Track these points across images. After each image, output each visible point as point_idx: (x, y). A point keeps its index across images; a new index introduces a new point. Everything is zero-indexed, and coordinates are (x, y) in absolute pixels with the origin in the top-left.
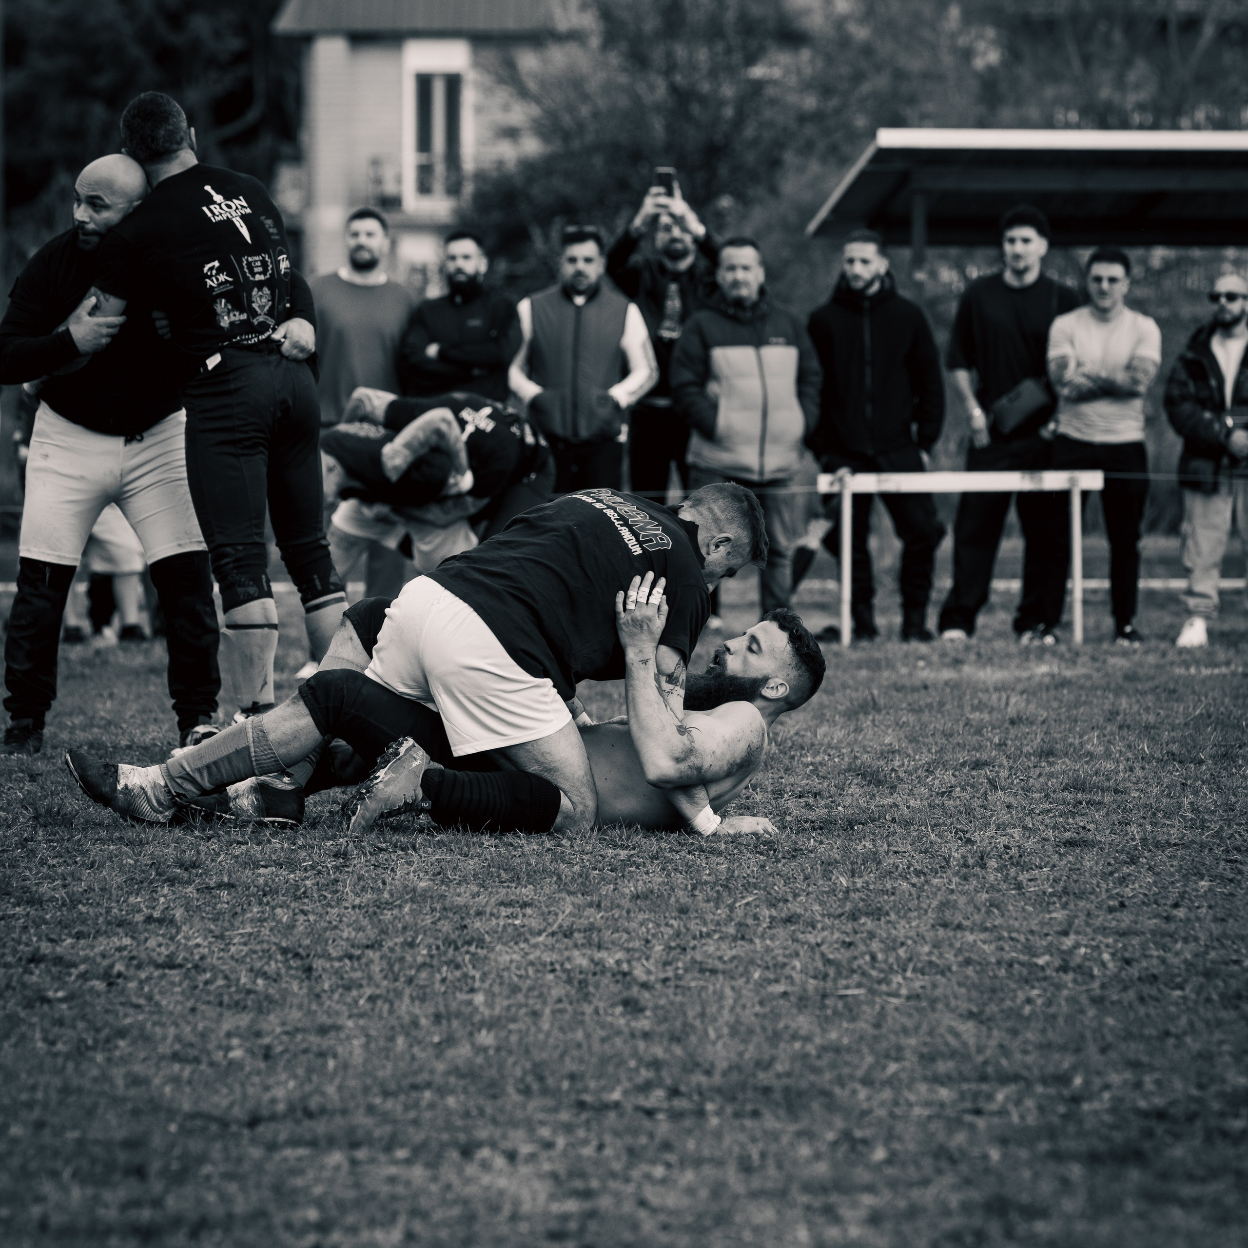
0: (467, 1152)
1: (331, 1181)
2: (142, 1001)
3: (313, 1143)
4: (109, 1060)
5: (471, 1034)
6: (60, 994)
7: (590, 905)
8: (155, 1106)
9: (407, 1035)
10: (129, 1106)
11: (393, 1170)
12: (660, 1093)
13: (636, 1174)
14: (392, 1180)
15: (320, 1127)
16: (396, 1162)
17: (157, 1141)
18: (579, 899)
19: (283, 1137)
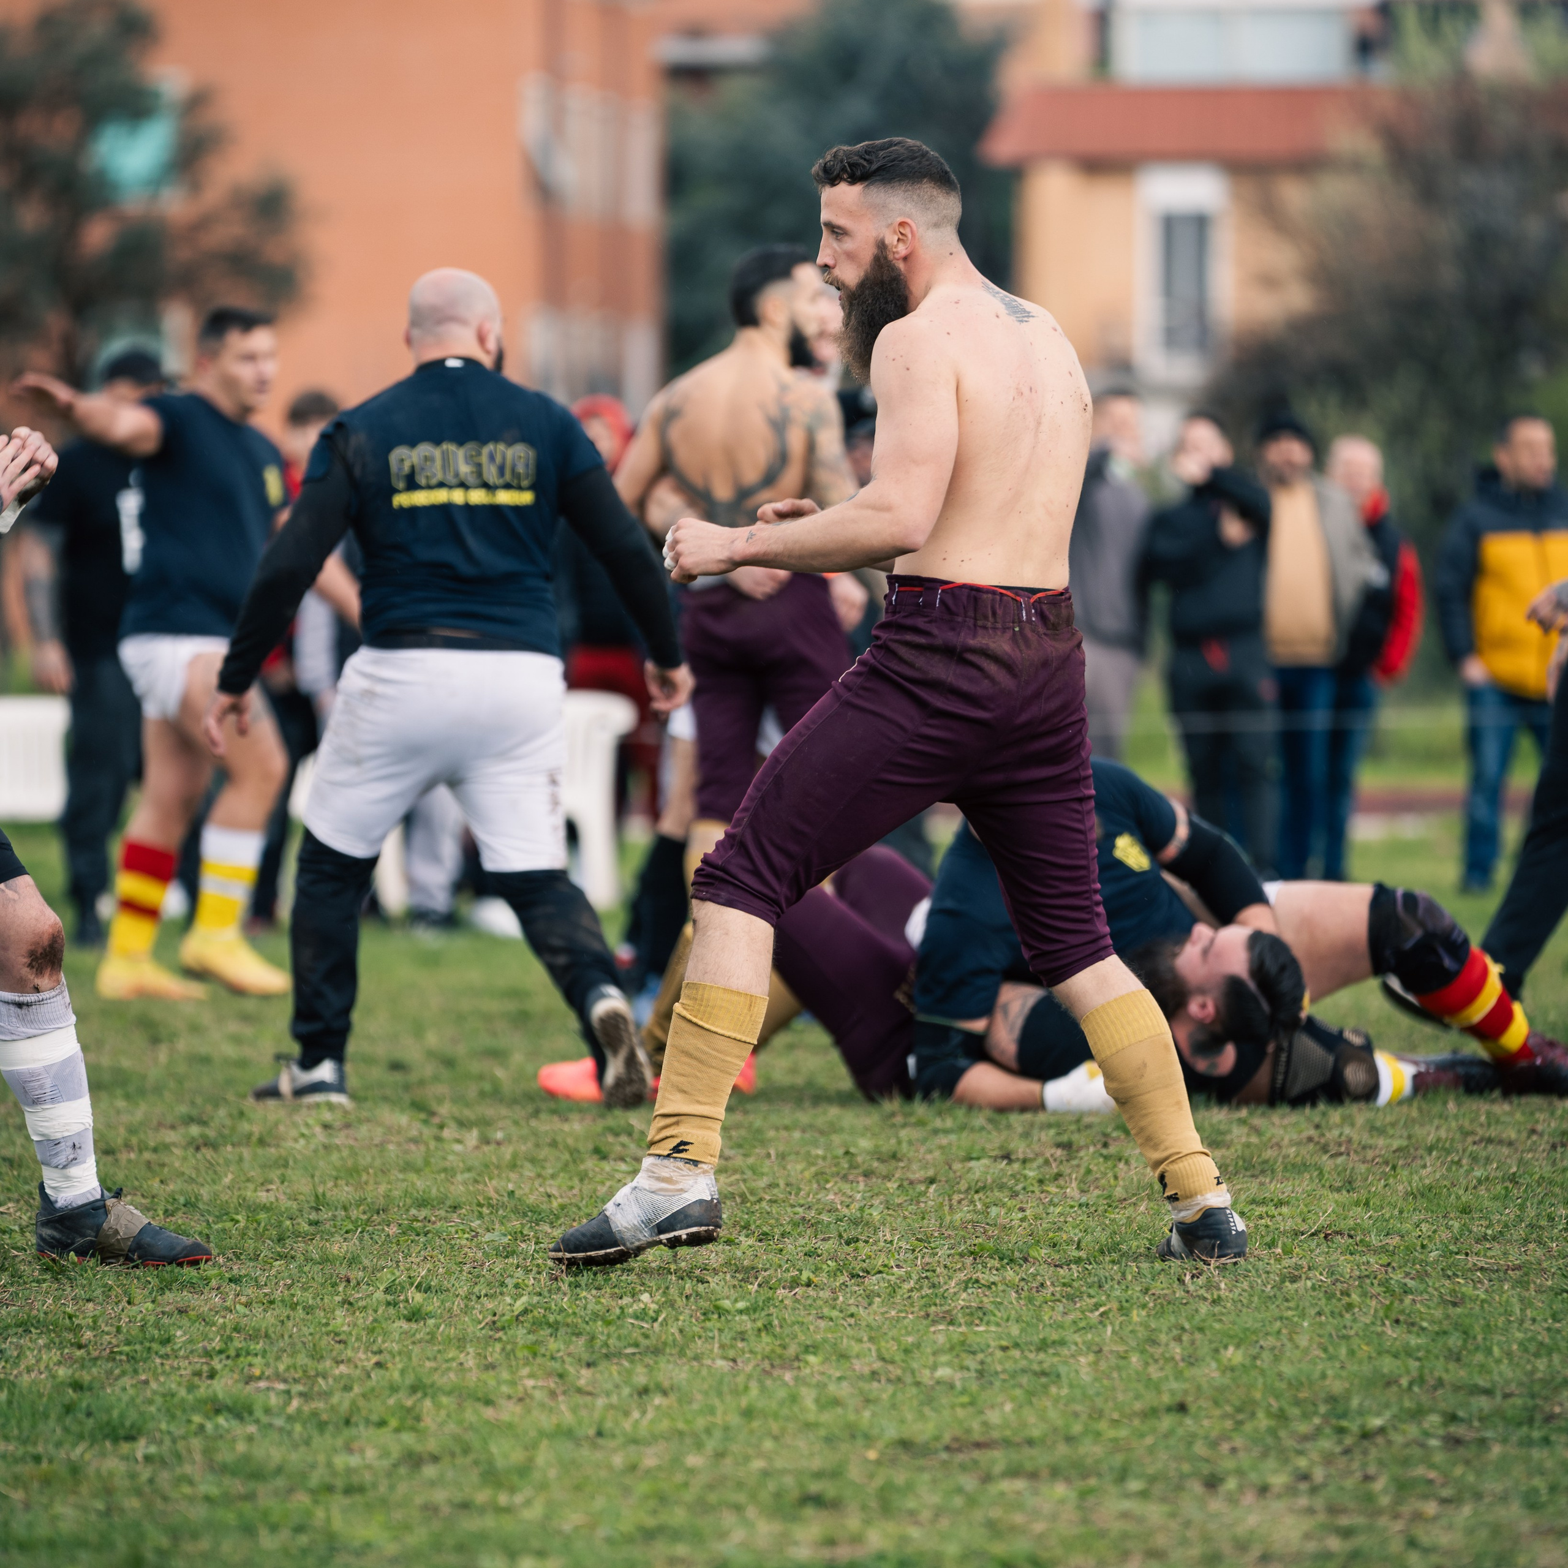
0: (1212, 1483)
1: (1054, 1517)
2: (835, 1314)
3: (1033, 1476)
4: (797, 1379)
5: (1217, 1351)
6: (741, 1305)
7: (1357, 1204)
8: (853, 1433)
9: (1143, 1352)
10: (822, 1432)
11: (1127, 1505)
12: (1434, 1419)
13: (1406, 1509)
14: (1125, 1515)
15: (1039, 1458)
16: (1127, 1496)
17: (854, 1473)
18: (1343, 1197)
19: (998, 1469)
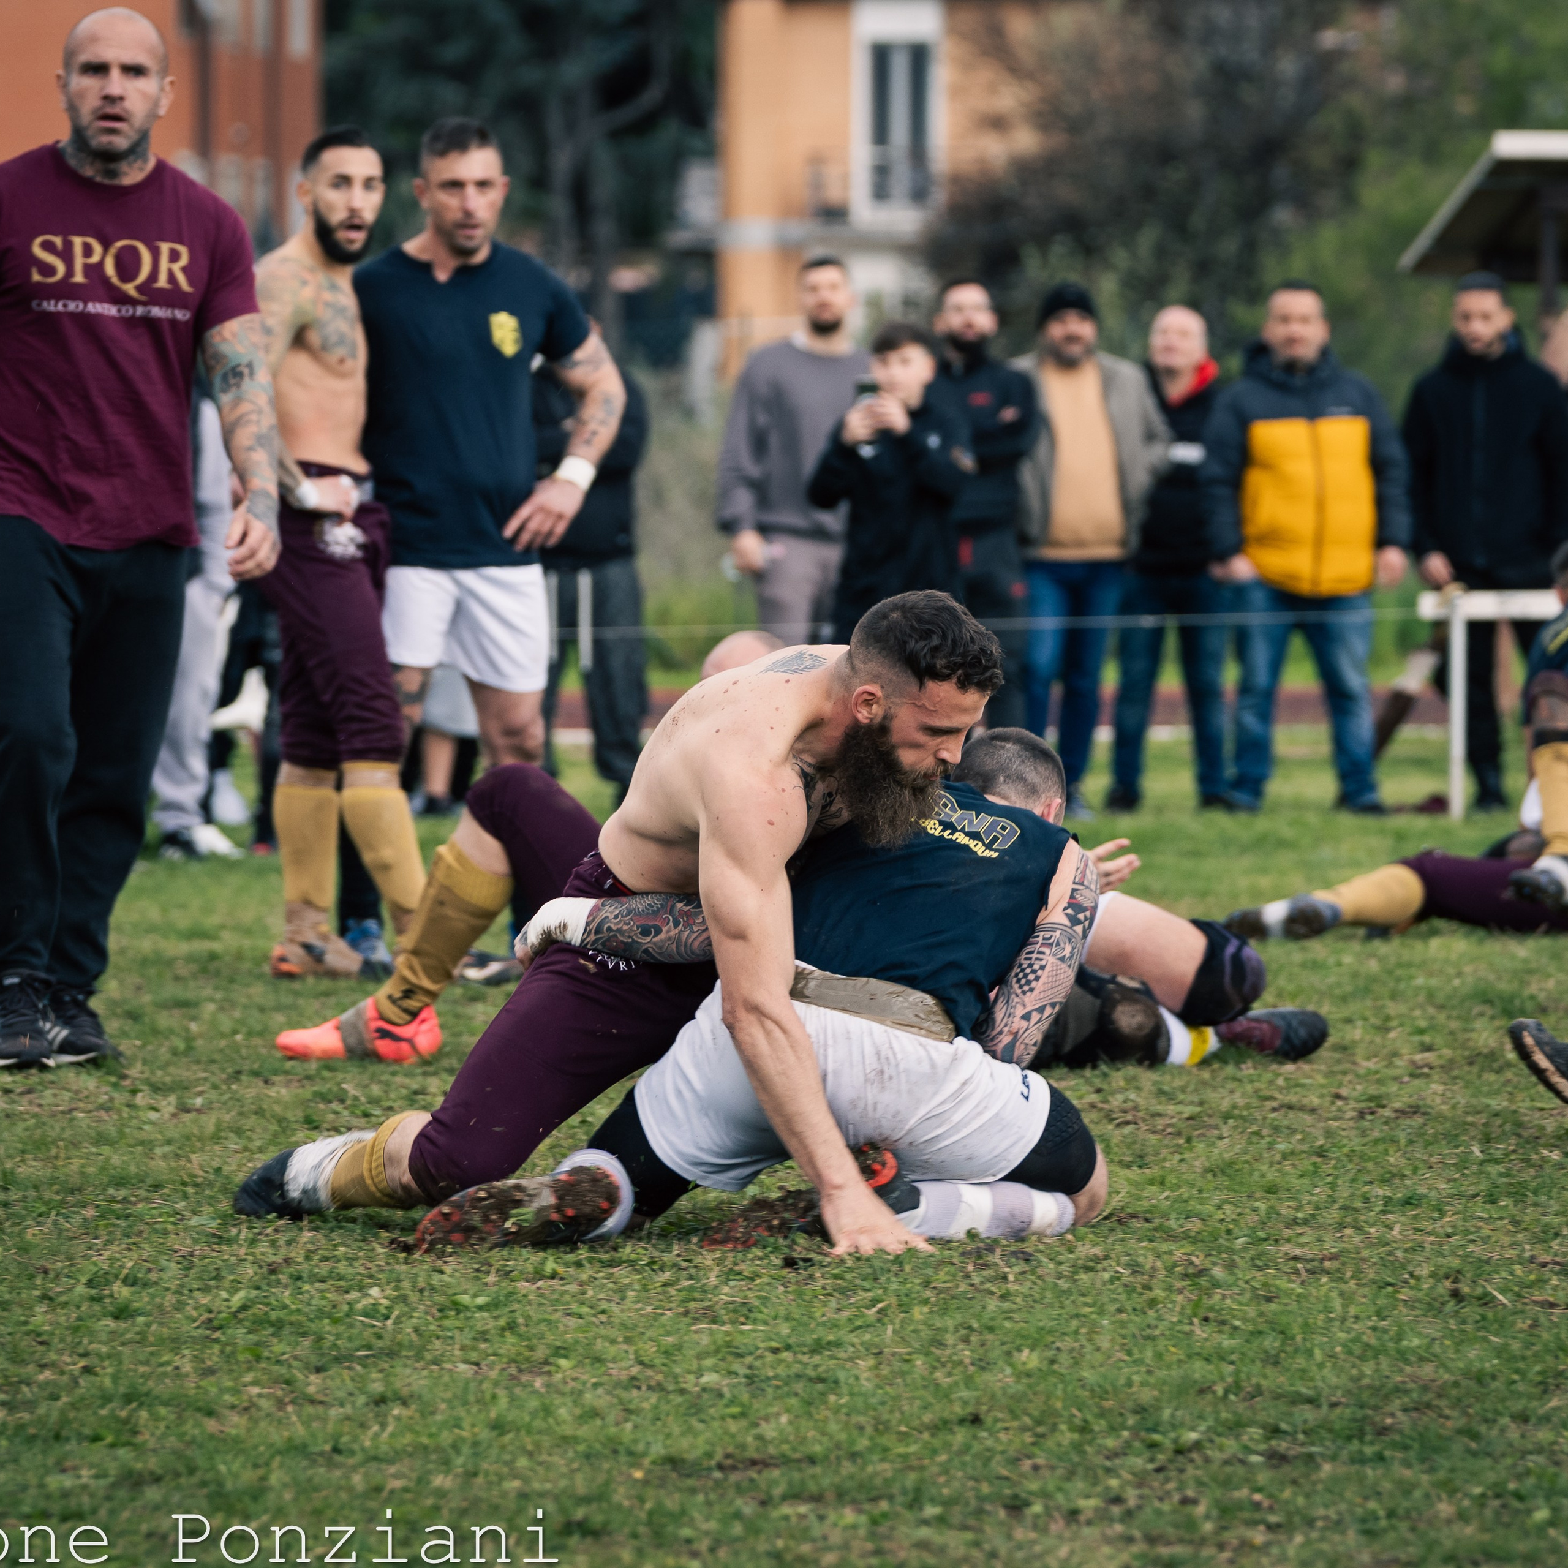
0: (1016, 1507)
1: (846, 1546)
2: (585, 1310)
3: (817, 1499)
4: (548, 1385)
5: (1009, 1353)
6: (481, 1300)
7: (1152, 1182)
8: (614, 1448)
9: (927, 1354)
10: (581, 1448)
11: (924, 1532)
12: (1255, 1432)
13: (1232, 1537)
14: (923, 1545)
15: (823, 1479)
16: (926, 1522)
17: (621, 1496)
18: (1134, 1173)
19: (777, 1491)
